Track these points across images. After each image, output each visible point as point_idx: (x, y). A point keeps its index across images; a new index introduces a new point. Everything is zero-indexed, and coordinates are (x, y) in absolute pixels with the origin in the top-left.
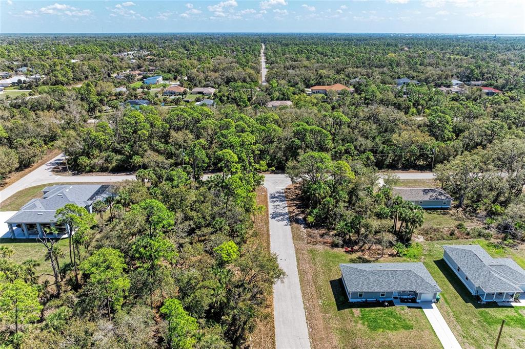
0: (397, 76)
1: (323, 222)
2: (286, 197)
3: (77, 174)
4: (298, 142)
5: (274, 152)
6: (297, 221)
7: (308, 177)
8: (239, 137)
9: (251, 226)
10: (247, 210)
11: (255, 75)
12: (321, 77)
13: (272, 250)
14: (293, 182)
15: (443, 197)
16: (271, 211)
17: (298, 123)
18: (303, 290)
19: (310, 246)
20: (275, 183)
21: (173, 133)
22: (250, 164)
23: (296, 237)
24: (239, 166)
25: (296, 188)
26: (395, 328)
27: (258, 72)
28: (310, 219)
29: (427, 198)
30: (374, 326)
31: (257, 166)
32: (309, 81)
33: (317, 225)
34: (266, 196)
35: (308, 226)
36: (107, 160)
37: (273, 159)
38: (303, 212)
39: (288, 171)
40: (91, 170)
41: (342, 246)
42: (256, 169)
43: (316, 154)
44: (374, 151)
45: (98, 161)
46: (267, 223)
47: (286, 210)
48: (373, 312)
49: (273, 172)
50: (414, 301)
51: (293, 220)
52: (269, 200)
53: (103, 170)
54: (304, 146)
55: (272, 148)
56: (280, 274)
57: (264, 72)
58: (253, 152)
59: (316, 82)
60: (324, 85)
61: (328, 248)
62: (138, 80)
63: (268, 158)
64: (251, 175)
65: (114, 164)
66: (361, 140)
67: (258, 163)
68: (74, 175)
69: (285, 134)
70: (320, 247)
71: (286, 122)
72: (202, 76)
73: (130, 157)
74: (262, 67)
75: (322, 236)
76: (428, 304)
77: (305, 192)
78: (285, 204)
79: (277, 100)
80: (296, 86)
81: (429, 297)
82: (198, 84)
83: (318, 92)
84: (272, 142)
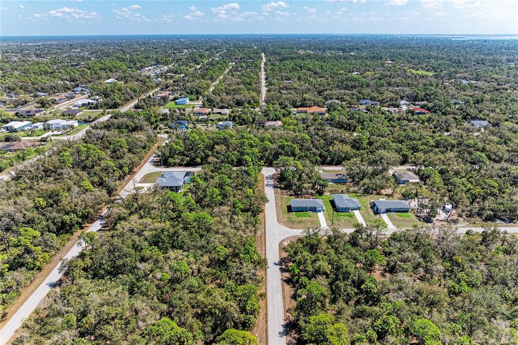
0: (362, 97)
1: (288, 187)
2: (273, 178)
3: (167, 167)
4: (280, 151)
5: (268, 156)
6: (277, 187)
7: (283, 168)
8: (251, 150)
9: (257, 187)
10: (255, 181)
11: (257, 97)
12: (305, 100)
13: (265, 193)
14: (276, 170)
15: (344, 177)
16: (265, 183)
17: (281, 140)
18: (276, 208)
19: (281, 196)
20: (268, 172)
21: (216, 146)
22: (256, 162)
23: (276, 193)
24: (252, 163)
25: (278, 174)
26: (306, 216)
27: (259, 92)
28: (282, 186)
29: (337, 178)
30: (298, 216)
31: (259, 163)
32: (296, 102)
33: (285, 188)
34: (263, 177)
35: (281, 188)
36: (182, 160)
37: (267, 160)
38: (280, 184)
39: (274, 165)
40: (174, 165)
41: (294, 196)
42: (259, 165)
43: (285, 158)
44: (320, 156)
45: (177, 161)
46: (264, 188)
47: (273, 183)
48: (299, 213)
49: (267, 166)
50: (315, 210)
51: (275, 187)
52: (265, 179)
53: (180, 165)
54: (283, 152)
55: (267, 154)
56: (267, 201)
57: (264, 90)
58: (258, 156)
59: (301, 103)
60: (306, 107)
61: (288, 196)
62: (171, 100)
63: (265, 159)
64: (257, 167)
65: (185, 162)
66: (314, 150)
67: (260, 161)
68: (166, 167)
69: (274, 146)
70: (285, 196)
71: (275, 139)
72: (219, 99)
73: (195, 158)
74: (263, 85)
75: (287, 192)
76: (320, 211)
77: (281, 175)
78: (272, 180)
79: (272, 120)
80: (286, 108)
81: (320, 209)
82: (216, 105)
83: (301, 112)
84: (267, 151)
